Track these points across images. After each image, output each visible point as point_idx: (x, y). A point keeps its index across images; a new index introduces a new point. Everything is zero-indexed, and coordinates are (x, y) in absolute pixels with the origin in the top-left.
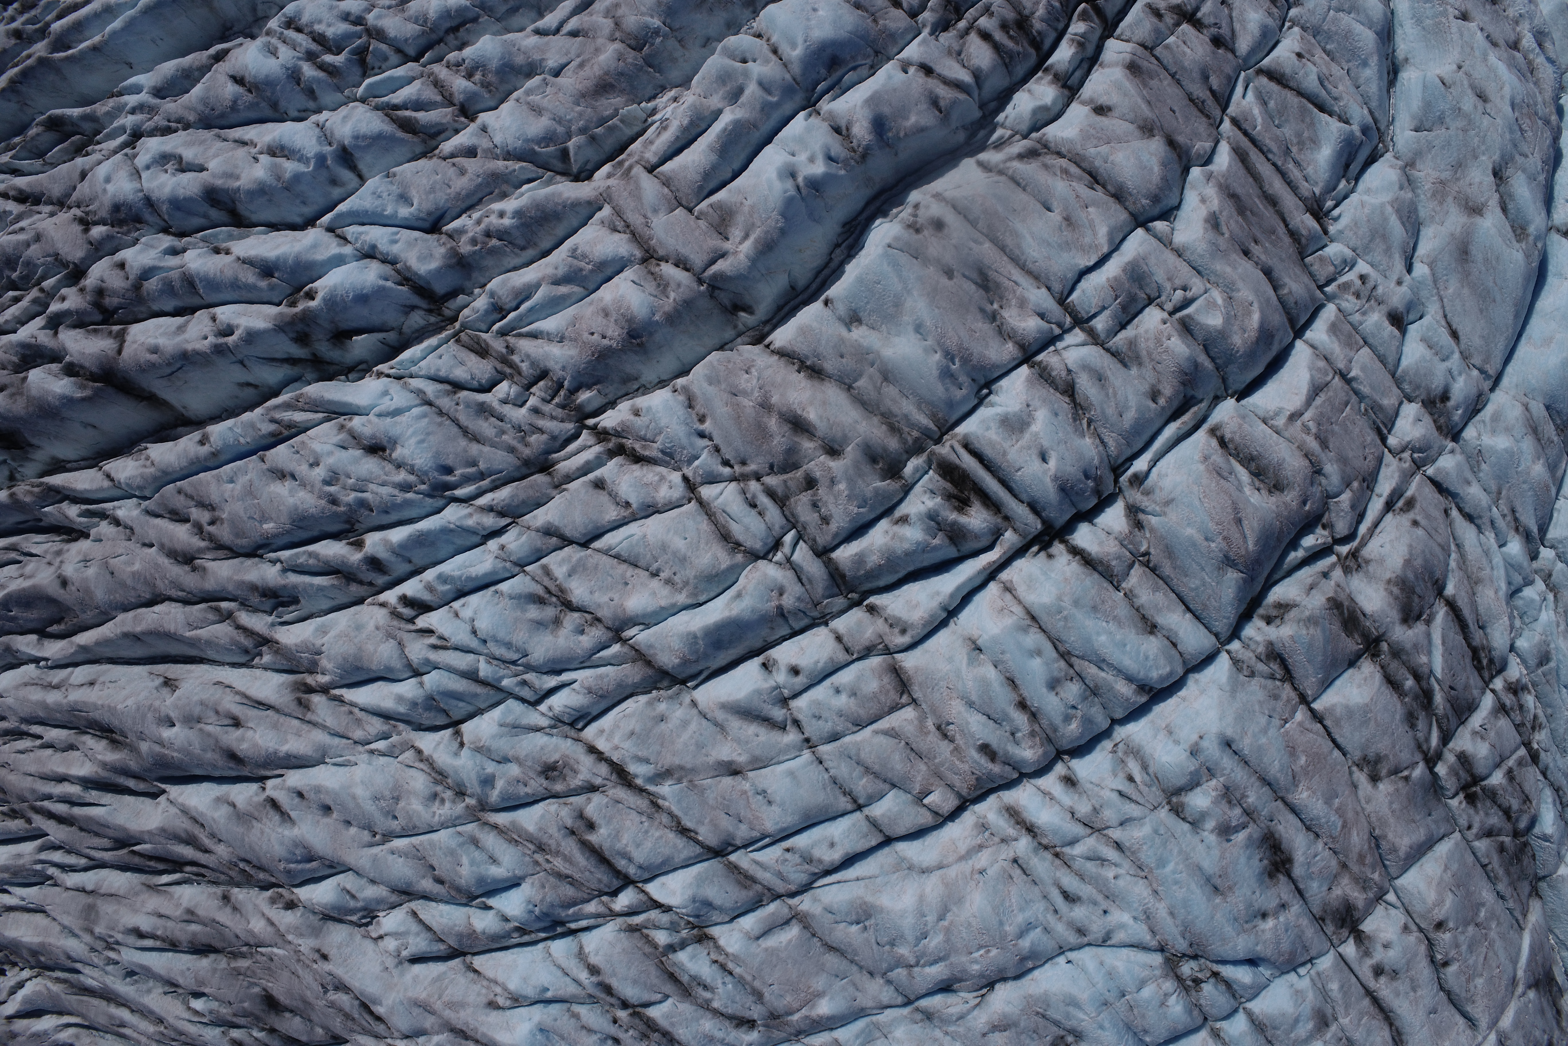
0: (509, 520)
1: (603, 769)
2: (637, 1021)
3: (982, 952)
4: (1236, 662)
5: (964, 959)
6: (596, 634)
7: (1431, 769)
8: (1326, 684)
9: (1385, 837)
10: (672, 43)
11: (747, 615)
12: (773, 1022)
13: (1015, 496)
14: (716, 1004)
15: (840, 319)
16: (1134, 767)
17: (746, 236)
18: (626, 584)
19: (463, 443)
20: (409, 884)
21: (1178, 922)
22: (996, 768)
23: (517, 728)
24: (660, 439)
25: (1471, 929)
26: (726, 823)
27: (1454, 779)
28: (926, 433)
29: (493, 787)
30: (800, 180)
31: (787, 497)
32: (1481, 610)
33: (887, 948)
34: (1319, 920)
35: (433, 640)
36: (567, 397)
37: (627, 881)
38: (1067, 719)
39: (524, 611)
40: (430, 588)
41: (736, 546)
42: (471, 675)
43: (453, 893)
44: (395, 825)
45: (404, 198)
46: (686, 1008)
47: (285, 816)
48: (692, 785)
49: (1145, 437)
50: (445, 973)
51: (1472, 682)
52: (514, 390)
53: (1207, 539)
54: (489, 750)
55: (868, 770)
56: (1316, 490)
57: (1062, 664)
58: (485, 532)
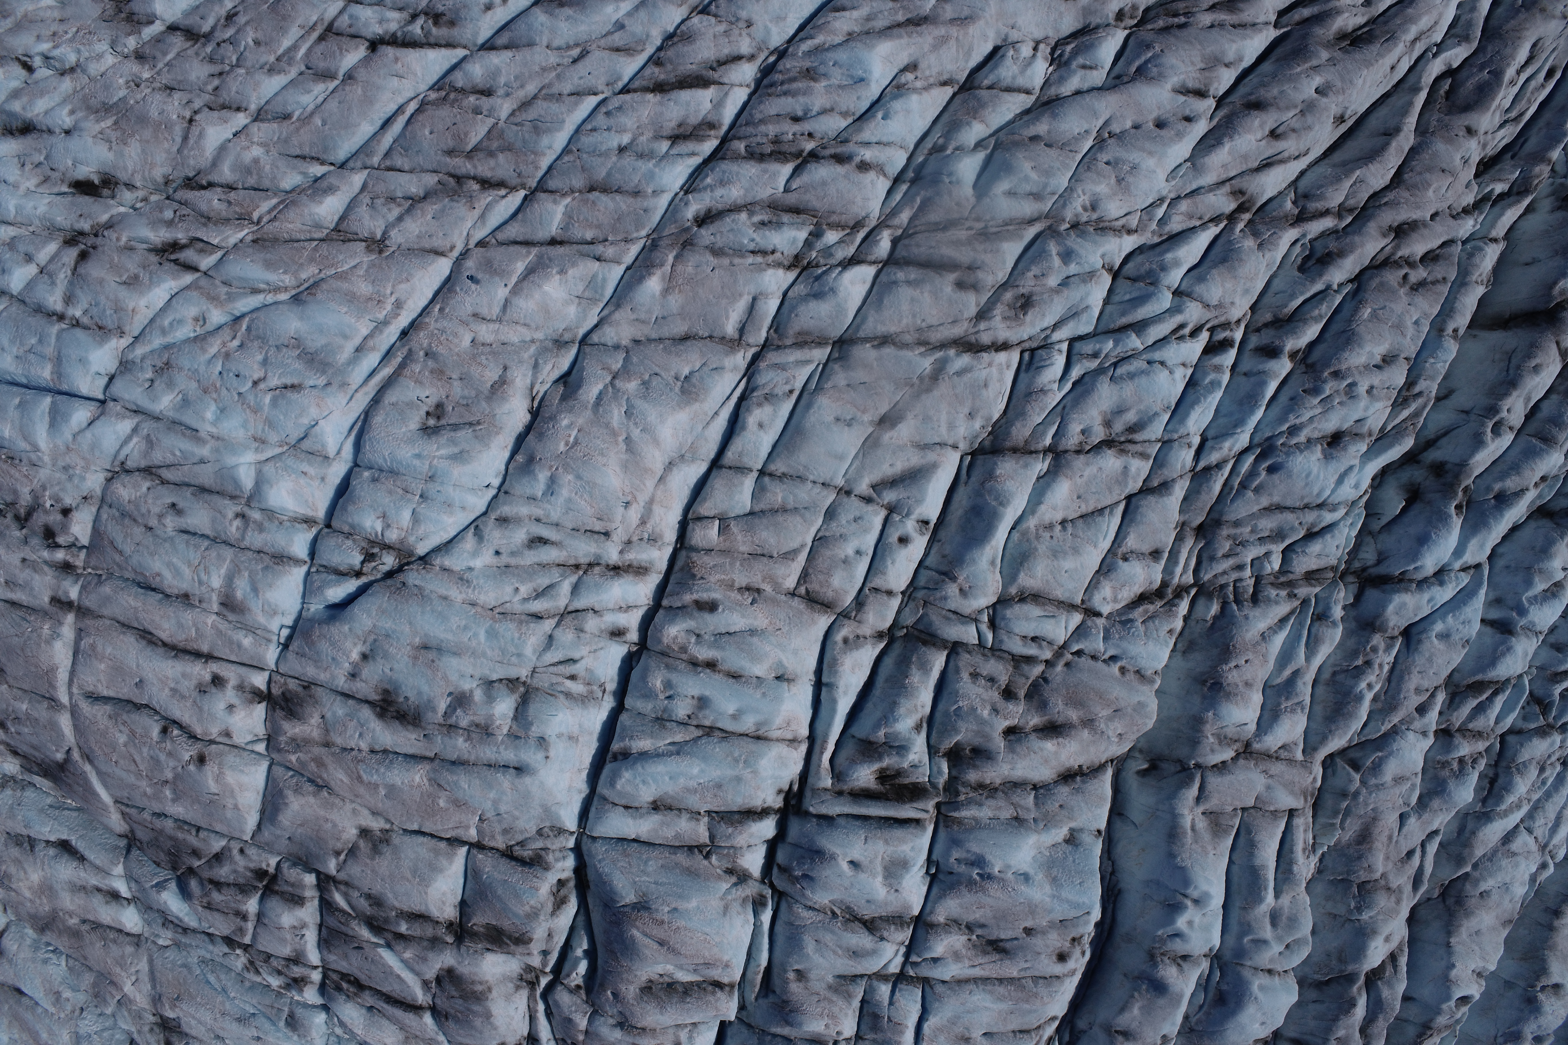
0: (1199, 468)
1: (986, 339)
2: (793, 150)
3: (572, 439)
4: (560, 831)
5: (580, 421)
6: (1073, 439)
7: (318, 873)
8: (471, 873)
9: (315, 795)
10: (1341, 910)
11: (976, 553)
12: (685, 237)
13: (847, 815)
14: (744, 216)
15: (1081, 830)
16: (576, 688)
17: (1193, 828)
18: (1079, 497)
19: (1276, 499)
20: (1054, 116)
21: (433, 596)
22: (688, 598)
23: (1073, 315)
24: (1142, 629)
25: (169, 775)
26: (860, 375)
27: (292, 880)
28: (955, 805)
29: (1058, 254)
30: (1189, 903)
31: (1016, 667)
32: (385, 1022)
33: (647, 377)
34: (308, 685)
35: (1187, 331)
36: (1225, 597)
37: (891, 261)
38: (668, 685)
39: (1139, 412)
40: (1218, 369)
41: (1024, 597)
42: (1139, 327)
43: (1017, 137)
44: (1104, 157)
45: (1444, 636)
46: (764, 193)
47: (1184, 91)
48: (909, 384)
49: (780, 940)
50: (967, 62)
51: (344, 964)
52: (1268, 569)
53: (675, 909)
54: (1084, 281)
55: (784, 510)
56: (611, 1010)
57: (707, 723)
58: (1209, 444)
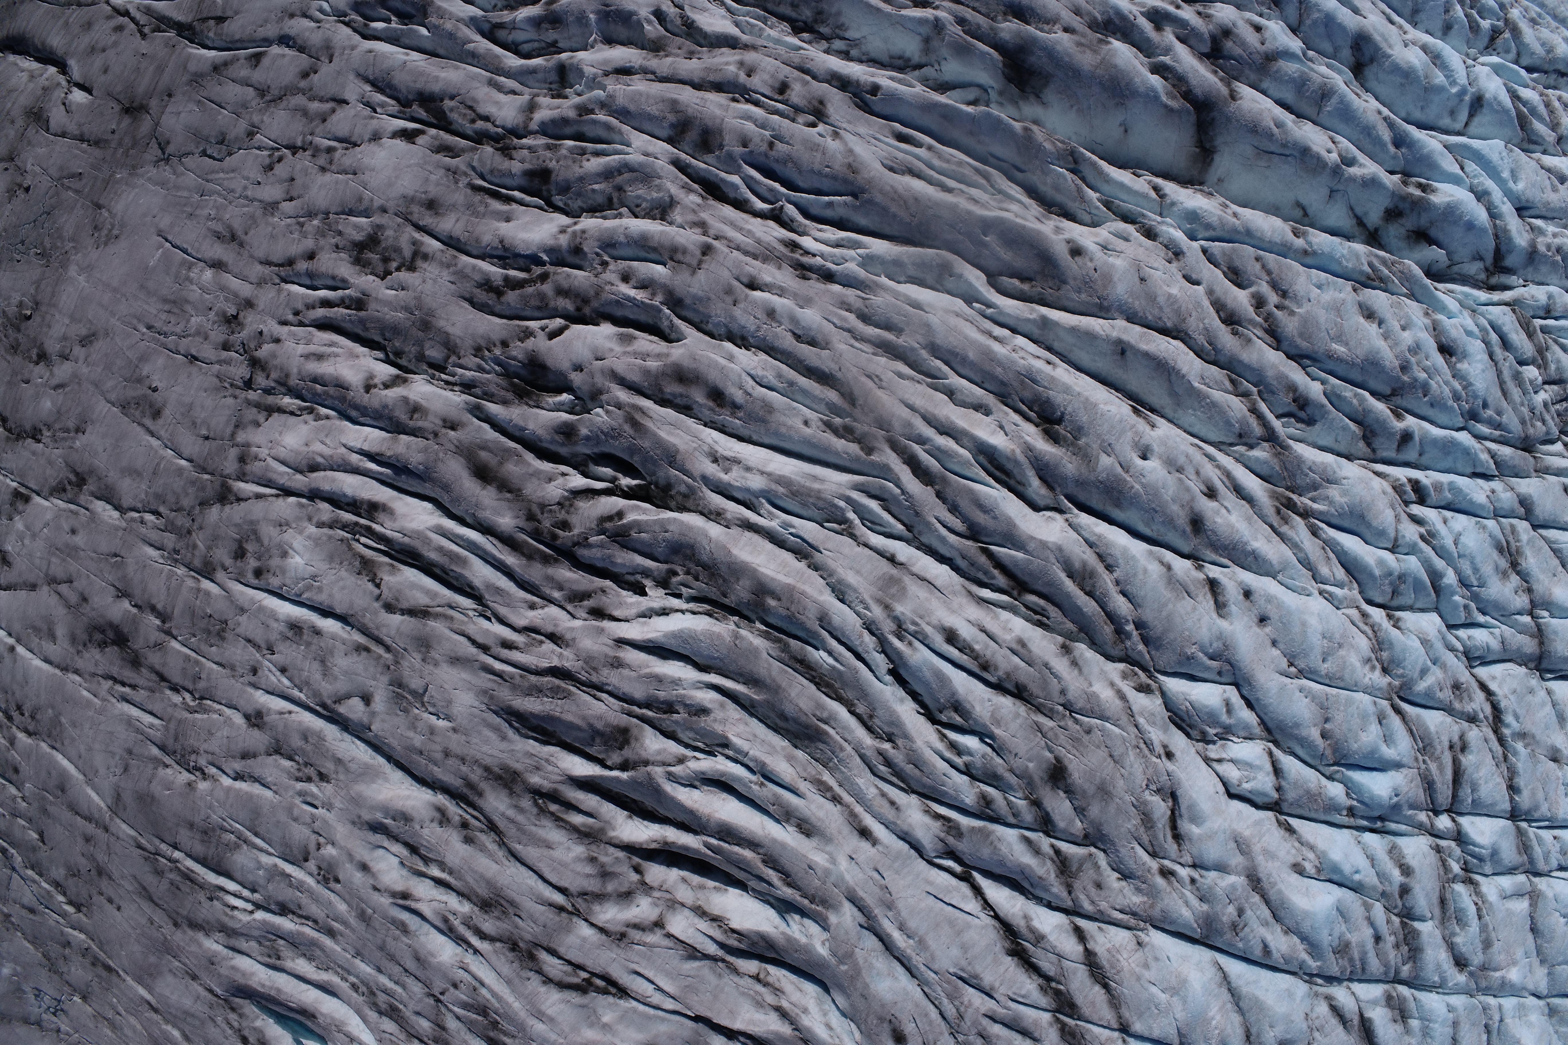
0: (1499, 473)
1: (1488, 709)
2: (1401, 930)
6: (1524, 600)
14: (1458, 940)
18: (1555, 576)
20: (1297, 725)
26: (1540, 796)
29: (1422, 679)
35: (1422, 530)
40: (1436, 487)
43: (1328, 752)
45: (1515, 175)
46: (1436, 934)
47: (1220, 606)
48: (1532, 755)
52: (1538, 376)
54: (1430, 646)
58: (1479, 470)
